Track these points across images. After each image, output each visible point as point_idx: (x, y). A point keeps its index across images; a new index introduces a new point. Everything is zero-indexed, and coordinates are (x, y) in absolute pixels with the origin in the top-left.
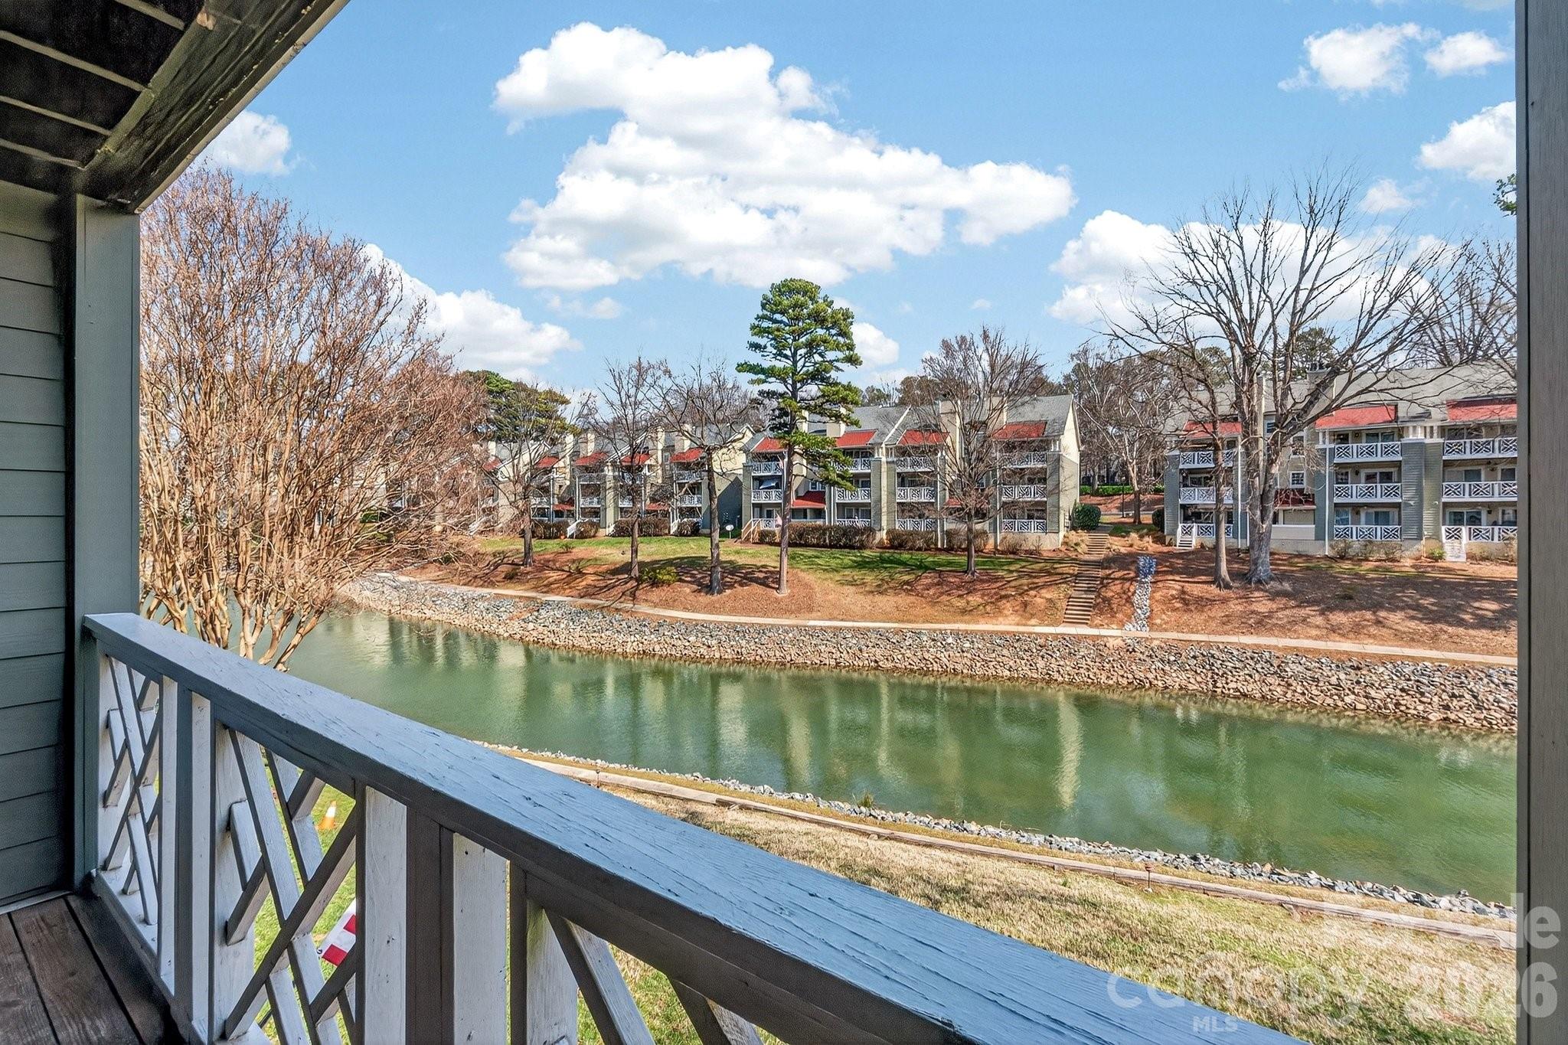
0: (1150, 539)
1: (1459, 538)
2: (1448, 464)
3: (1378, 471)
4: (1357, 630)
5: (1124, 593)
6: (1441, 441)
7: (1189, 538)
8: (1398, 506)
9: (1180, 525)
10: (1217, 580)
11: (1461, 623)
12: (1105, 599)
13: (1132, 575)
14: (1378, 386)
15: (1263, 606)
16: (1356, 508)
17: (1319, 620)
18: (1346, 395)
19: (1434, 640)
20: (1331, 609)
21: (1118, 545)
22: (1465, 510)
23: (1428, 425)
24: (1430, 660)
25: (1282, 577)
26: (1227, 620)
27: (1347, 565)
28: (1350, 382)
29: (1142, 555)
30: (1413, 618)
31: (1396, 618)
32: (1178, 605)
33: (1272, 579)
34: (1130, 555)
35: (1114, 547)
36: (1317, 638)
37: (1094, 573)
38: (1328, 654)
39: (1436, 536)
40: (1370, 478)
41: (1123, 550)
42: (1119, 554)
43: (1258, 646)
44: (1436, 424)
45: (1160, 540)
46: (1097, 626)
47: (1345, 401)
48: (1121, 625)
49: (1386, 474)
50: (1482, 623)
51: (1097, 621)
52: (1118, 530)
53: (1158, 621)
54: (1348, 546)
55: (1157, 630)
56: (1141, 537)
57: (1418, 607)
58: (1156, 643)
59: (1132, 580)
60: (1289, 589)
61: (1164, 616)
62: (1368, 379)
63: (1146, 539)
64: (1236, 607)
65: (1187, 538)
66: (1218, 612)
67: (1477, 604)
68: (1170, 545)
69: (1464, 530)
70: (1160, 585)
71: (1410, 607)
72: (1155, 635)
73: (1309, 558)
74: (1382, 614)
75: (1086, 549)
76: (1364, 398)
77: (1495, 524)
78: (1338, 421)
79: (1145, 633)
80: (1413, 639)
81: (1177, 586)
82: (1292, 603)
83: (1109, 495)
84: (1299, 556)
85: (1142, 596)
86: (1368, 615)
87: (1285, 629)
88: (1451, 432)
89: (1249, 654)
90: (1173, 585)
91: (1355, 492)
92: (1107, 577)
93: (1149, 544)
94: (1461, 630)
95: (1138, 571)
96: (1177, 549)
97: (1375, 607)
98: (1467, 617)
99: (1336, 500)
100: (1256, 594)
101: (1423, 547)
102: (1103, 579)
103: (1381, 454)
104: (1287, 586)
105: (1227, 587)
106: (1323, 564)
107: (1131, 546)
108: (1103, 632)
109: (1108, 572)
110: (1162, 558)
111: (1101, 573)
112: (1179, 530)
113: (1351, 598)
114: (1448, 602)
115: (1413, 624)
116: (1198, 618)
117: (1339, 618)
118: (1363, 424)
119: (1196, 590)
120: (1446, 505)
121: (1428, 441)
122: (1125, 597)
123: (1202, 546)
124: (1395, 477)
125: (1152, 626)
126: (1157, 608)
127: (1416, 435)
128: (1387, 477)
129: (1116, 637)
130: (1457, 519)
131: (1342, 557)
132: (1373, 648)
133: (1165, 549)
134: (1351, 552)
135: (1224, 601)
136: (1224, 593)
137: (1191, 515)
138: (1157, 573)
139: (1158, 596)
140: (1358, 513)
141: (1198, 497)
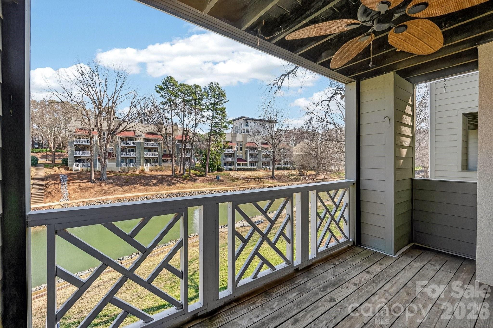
0: (63, 169)
1: (147, 165)
2: (145, 148)
3: (131, 148)
4: (130, 191)
5: (56, 189)
6: (144, 142)
7: (78, 168)
8: (135, 158)
9: (74, 163)
10: (90, 181)
11: (150, 186)
12: (48, 192)
13: (58, 182)
14: (134, 127)
15: (105, 187)
16: (126, 158)
17: (121, 189)
18: (126, 128)
19: (146, 190)
20: (123, 186)
21: (50, 171)
22: (148, 159)
23: (141, 138)
24: (147, 195)
25: (109, 178)
26: (96, 193)
27: (124, 174)
28: (127, 125)
29: (61, 174)
30: (141, 186)
31: (138, 186)
32: (79, 190)
33: (107, 179)
34: (55, 175)
35: (48, 172)
36: (122, 194)
37: (41, 182)
38: (126, 198)
39: (143, 165)
40: (129, 151)
41: (52, 173)
42: (51, 175)
43: (107, 199)
44: (143, 138)
45: (67, 169)
46: (47, 202)
47: (126, 129)
48: (58, 201)
49: (133, 150)
50: (155, 185)
51: (47, 200)
52: (46, 166)
53: (73, 197)
54: (125, 169)
55: (73, 200)
56: (59, 168)
57: (142, 183)
58: (74, 204)
59: (58, 184)
60: (112, 181)
61: (74, 195)
62: (132, 125)
63: (61, 169)
64: (98, 189)
65: (77, 168)
66: (92, 191)
67: (152, 181)
68: (71, 170)
69: (148, 163)
70: (71, 184)
71: (140, 183)
72: (72, 201)
73: (115, 172)
74: (135, 185)
75: (34, 174)
76: (131, 129)
77: (153, 162)
78: (123, 135)
79: (69, 202)
80: (142, 191)
81: (77, 184)
82: (113, 185)
83: (35, 153)
84: (112, 172)
85: (64, 188)
86: (132, 186)
87: (113, 193)
88: (146, 140)
89: (105, 202)
90: (76, 184)
91: (126, 154)
92: (48, 184)
93: (63, 171)
94: (151, 187)
95: (61, 181)
96: (74, 172)
97: (133, 184)
98: (151, 184)
99: (122, 156)
100: (103, 184)
101: (140, 168)
102: (45, 185)
103: (132, 144)
104: (111, 181)
105: (94, 182)
106: (119, 174)
107: (55, 171)
108: (51, 204)
109: (47, 182)
110: (69, 175)
111: (45, 182)
112: (74, 165)
113: (127, 182)
114: (147, 181)
115: (142, 187)
116: (86, 194)
117: (126, 188)
118: (128, 136)
119: (84, 184)
120: (145, 158)
121: (141, 142)
122: (57, 190)
123: (82, 170)
124: (134, 151)
125: (71, 199)
126: (71, 192)
127: (139, 140)
128: (132, 150)
129: (58, 205)
130: (146, 161)
131: (123, 171)
132: (135, 194)
133: (70, 172)
134: (125, 170)
135: (94, 187)
136: (94, 185)
137: (78, 160)
138: (68, 180)
139: (71, 188)
140: (126, 160)
141: (80, 154)
